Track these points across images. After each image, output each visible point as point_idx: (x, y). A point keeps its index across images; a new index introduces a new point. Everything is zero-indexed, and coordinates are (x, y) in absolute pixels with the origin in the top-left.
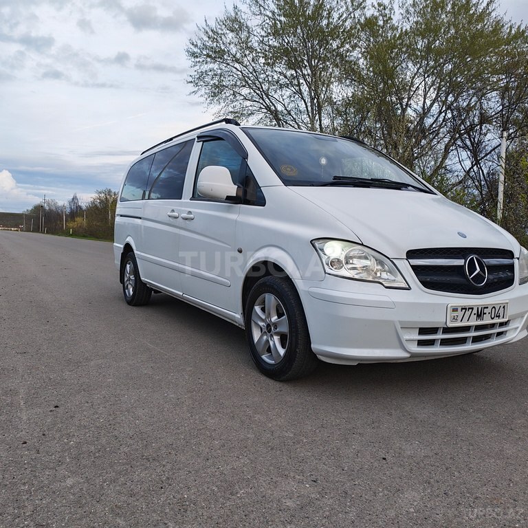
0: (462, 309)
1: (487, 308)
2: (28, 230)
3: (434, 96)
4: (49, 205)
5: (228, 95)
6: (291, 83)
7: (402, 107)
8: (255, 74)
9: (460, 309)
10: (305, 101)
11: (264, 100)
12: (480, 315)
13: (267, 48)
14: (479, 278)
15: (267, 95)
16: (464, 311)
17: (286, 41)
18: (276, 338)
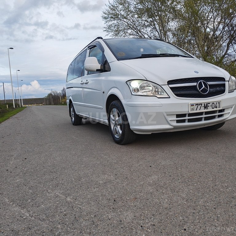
0: (196, 105)
1: (210, 103)
2: (47, 105)
3: (219, 20)
4: (54, 93)
5: (122, 34)
6: (151, 24)
7: (204, 27)
8: (133, 23)
9: (195, 105)
10: (158, 32)
11: (138, 34)
12: (206, 107)
13: (138, 10)
14: (204, 90)
15: (140, 32)
16: (197, 105)
17: (146, 6)
18: (119, 127)
